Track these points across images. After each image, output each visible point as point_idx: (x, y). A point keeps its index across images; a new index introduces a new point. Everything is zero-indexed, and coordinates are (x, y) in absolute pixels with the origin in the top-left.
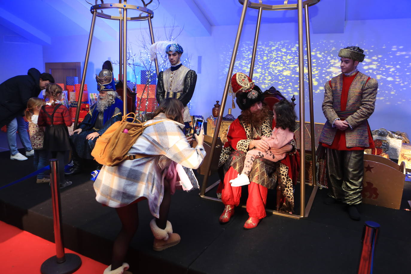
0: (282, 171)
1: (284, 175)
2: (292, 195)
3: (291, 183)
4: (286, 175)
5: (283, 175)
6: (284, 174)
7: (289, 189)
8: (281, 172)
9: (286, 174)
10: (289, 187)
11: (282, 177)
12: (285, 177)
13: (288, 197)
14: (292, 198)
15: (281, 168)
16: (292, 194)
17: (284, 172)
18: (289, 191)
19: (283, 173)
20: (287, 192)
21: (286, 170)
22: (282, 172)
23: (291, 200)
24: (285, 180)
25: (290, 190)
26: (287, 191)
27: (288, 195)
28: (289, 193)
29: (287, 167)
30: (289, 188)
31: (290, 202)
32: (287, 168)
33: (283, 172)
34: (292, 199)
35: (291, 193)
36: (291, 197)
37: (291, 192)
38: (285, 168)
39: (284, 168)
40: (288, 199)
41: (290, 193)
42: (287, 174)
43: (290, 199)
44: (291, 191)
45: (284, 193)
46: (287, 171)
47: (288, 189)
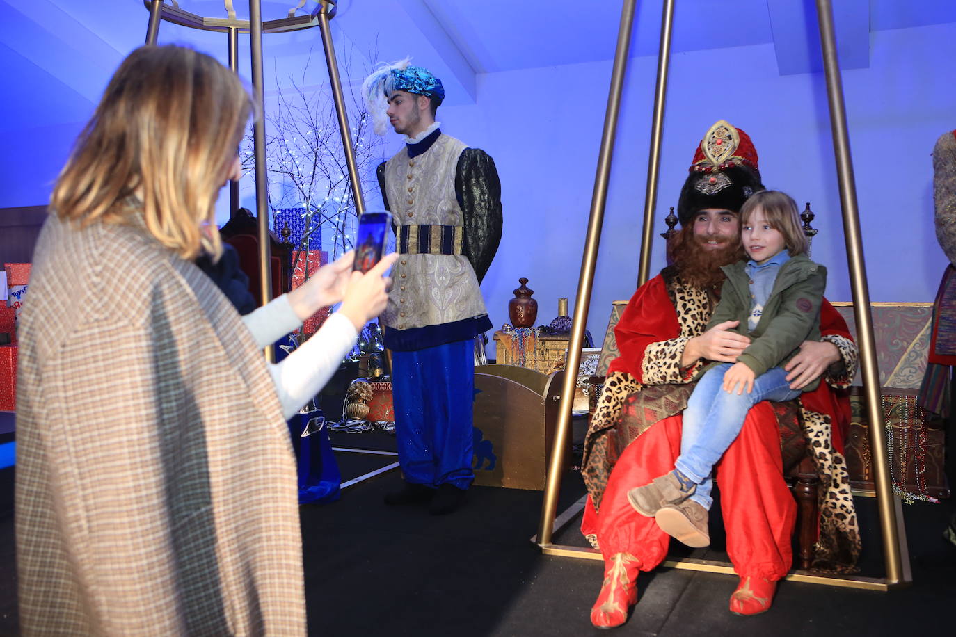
0: (812, 431)
1: (823, 445)
2: (850, 509)
3: (842, 468)
4: (829, 442)
5: (818, 444)
6: (822, 439)
7: (840, 489)
8: (811, 435)
9: (826, 441)
10: (839, 481)
11: (818, 450)
12: (826, 451)
13: (837, 515)
14: (853, 517)
15: (808, 424)
16: (849, 505)
17: (820, 434)
18: (840, 496)
19: (816, 439)
20: (834, 501)
21: (827, 428)
22: (814, 433)
23: (851, 527)
24: (826, 460)
25: (843, 492)
26: (831, 498)
27: (838, 511)
28: (839, 504)
29: (825, 418)
30: (837, 486)
31: (845, 532)
32: (826, 420)
33: (817, 436)
34: (851, 523)
35: (845, 503)
36: (849, 516)
37: (845, 499)
38: (822, 421)
39: (818, 422)
40: (840, 522)
41: (842, 502)
42: (829, 439)
43: (847, 521)
44: (845, 495)
45: (824, 506)
46: (829, 431)
47: (836, 491)
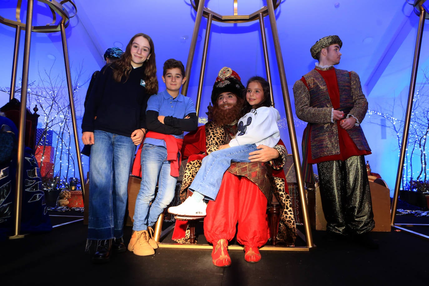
0: (278, 184)
1: (282, 191)
2: (293, 218)
3: (290, 201)
5: (280, 190)
6: (282, 188)
7: (289, 210)
8: (278, 186)
9: (283, 189)
10: (288, 206)
12: (283, 193)
13: (287, 221)
14: (294, 221)
15: (276, 181)
16: (292, 216)
17: (281, 186)
18: (289, 213)
19: (280, 188)
20: (286, 215)
21: (283, 183)
22: (279, 185)
23: (293, 226)
25: (290, 211)
27: (288, 219)
28: (288, 216)
30: (287, 208)
31: (291, 228)
33: (280, 187)
35: (291, 216)
36: (292, 221)
37: (291, 214)
38: (281, 180)
39: (279, 181)
40: (289, 224)
42: (284, 188)
43: (292, 223)
44: (291, 212)
45: (282, 217)
46: (284, 185)
47: (287, 211)
